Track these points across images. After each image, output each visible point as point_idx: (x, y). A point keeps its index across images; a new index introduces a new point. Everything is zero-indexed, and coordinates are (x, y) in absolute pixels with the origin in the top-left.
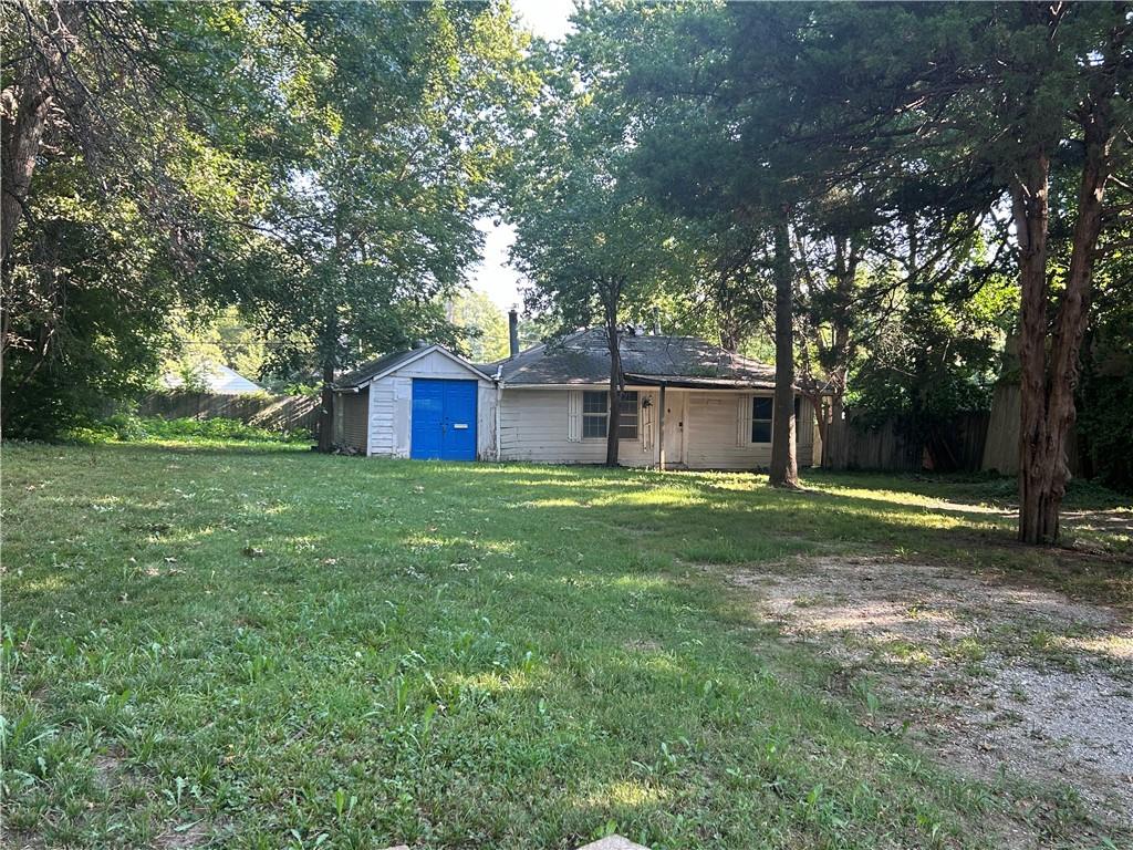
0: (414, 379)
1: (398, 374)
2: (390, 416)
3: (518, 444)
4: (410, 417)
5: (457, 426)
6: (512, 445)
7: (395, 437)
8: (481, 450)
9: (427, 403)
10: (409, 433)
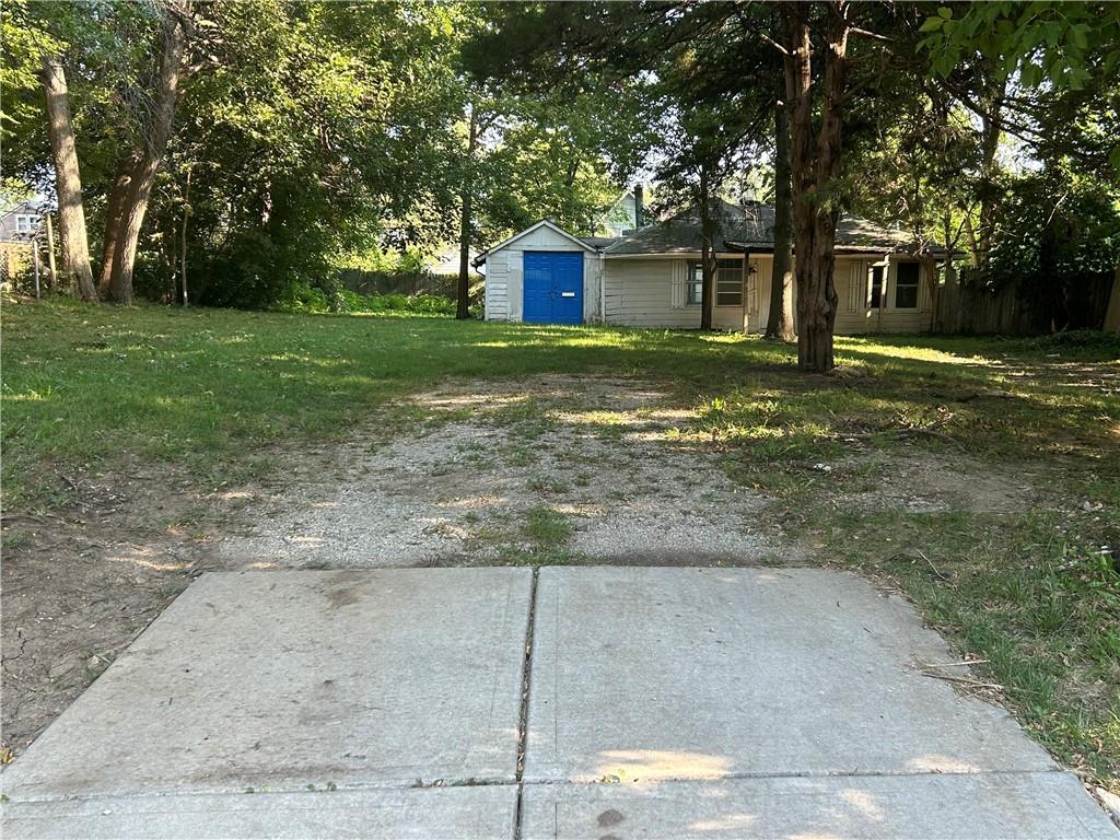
0: (525, 252)
1: (511, 248)
2: (504, 286)
3: (622, 311)
4: (522, 287)
5: (564, 294)
6: (617, 312)
7: (509, 304)
8: (586, 316)
9: (537, 274)
10: (521, 301)
